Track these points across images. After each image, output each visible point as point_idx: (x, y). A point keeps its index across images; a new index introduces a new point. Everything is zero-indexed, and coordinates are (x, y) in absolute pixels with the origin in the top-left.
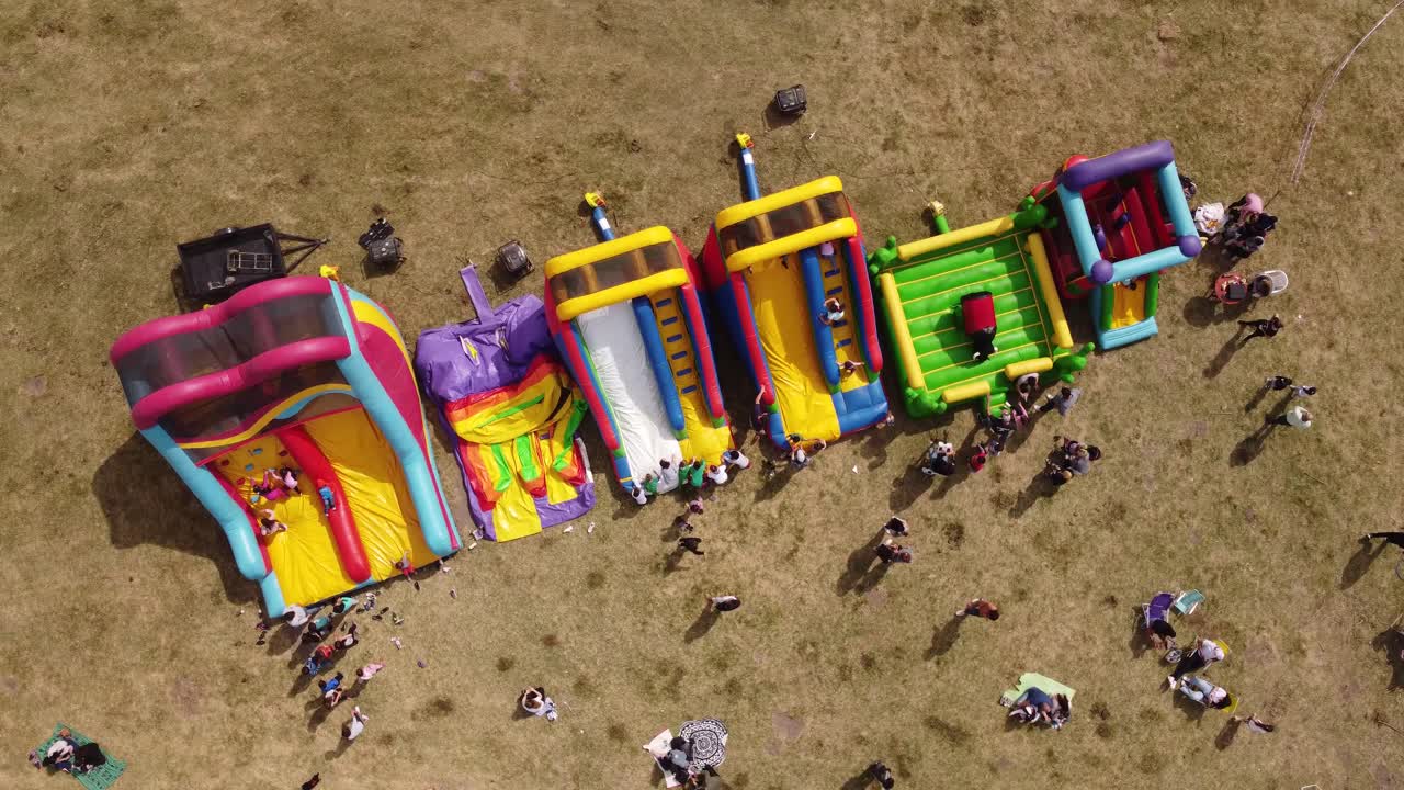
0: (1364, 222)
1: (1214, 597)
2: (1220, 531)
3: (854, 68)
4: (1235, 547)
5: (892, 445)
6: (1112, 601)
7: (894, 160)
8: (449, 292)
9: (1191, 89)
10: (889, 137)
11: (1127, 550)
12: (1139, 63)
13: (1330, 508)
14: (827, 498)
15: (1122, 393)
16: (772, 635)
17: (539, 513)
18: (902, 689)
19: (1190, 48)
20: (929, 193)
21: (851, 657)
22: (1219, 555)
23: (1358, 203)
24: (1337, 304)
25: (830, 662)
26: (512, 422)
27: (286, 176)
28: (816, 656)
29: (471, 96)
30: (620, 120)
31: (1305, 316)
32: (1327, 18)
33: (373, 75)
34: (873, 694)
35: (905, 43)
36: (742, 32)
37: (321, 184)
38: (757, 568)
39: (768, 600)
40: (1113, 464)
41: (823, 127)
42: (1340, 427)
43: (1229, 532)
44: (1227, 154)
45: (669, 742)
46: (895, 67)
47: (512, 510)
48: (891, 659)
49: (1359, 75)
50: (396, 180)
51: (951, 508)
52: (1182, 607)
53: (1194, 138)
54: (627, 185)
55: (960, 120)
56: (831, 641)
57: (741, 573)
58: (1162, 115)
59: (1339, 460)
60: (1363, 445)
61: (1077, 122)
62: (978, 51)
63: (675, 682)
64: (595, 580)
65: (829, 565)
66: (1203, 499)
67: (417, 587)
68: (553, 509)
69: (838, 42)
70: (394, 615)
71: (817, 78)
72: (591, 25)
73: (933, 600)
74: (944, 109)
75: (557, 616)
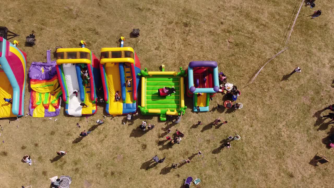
0: (267, 98)
1: (205, 182)
2: (211, 166)
3: (154, 29)
4: (214, 171)
5: (135, 120)
6: (178, 176)
7: (157, 53)
8: (43, 55)
9: (233, 55)
10: (157, 47)
12: (222, 46)
13: (241, 168)
14: (115, 129)
16: (91, 160)
17: (45, 113)
18: (119, 183)
19: (235, 46)
20: (163, 62)
21: (109, 171)
22: (209, 172)
23: (267, 93)
24: (256, 117)
25: (103, 171)
26: (46, 89)
27: (16, 19)
28: (100, 168)
29: (64, 12)
30: (96, 27)
31: (247, 117)
32: (271, 48)
34: (111, 182)
35: (168, 26)
36: (130, 14)
37: (23, 22)
38: (93, 142)
39: (93, 150)
40: (189, 141)
41: (143, 40)
42: (249, 148)
43: (213, 167)
44: (238, 73)
45: (56, 179)
46: (164, 31)
47: (39, 110)
48: (118, 174)
49: (275, 63)
50: (40, 26)
51: (145, 140)
52: (195, 183)
53: (231, 67)
54: (92, 41)
55: (175, 47)
56: (105, 165)
57: (88, 142)
58: (224, 59)
59: (246, 156)
60: (254, 154)
61: (203, 56)
62: (184, 33)
63: (63, 164)
64: (52, 133)
65: (111, 146)
67: (10, 122)
68: (49, 113)
69: (152, 22)
70: (2, 128)
71: (145, 29)
72: (97, 4)
73: (134, 162)
74: (172, 44)
75: (40, 139)
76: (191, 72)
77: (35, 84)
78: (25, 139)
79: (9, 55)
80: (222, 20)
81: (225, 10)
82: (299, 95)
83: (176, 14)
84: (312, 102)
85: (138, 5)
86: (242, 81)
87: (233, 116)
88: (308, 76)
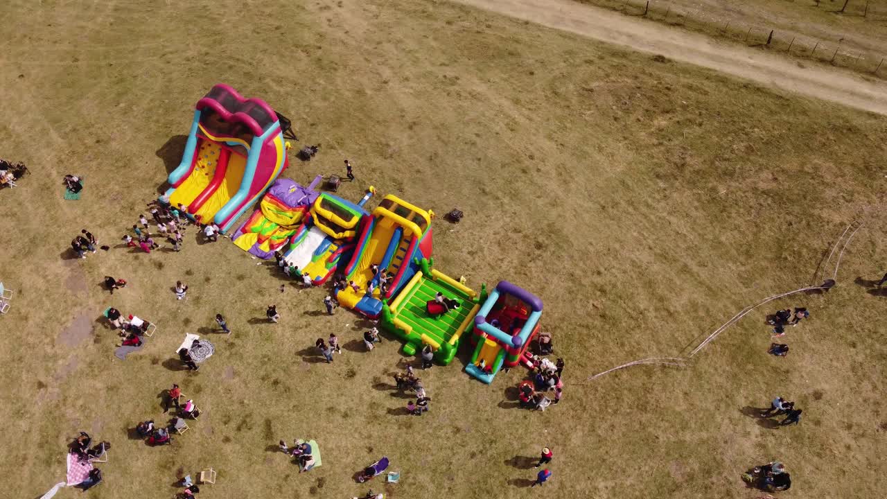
0: (605, 426)
2: (434, 471)
3: (486, 226)
4: (433, 482)
6: (371, 450)
7: (468, 258)
8: (309, 177)
9: (587, 327)
10: (474, 251)
11: (396, 440)
12: (578, 306)
14: (329, 324)
15: (456, 391)
16: (262, 344)
17: (253, 247)
18: (274, 402)
19: (600, 316)
21: (274, 375)
22: (423, 478)
23: (609, 417)
24: (565, 441)
25: (266, 370)
26: (278, 217)
27: (310, 120)
28: (265, 363)
30: (405, 181)
32: (660, 351)
33: (360, 119)
34: (264, 394)
35: (509, 234)
36: (465, 191)
37: (315, 128)
39: (275, 333)
41: (458, 232)
43: (437, 475)
44: (578, 357)
47: (248, 238)
48: (283, 389)
49: (654, 378)
50: (333, 143)
51: (359, 366)
53: (572, 342)
55: (501, 267)
56: (275, 364)
62: (529, 255)
64: (241, 278)
65: (303, 343)
66: (442, 454)
68: (257, 249)
69: (489, 216)
71: (472, 219)
72: (428, 155)
74: (499, 259)
75: (219, 275)
76: (494, 298)
77: (270, 202)
78: (199, 264)
79: (270, 144)
80: (602, 270)
81: (615, 257)
82: (668, 454)
83: (534, 225)
84: (687, 481)
85: (484, 185)
86: (578, 373)
87: (525, 417)
88: (704, 435)
